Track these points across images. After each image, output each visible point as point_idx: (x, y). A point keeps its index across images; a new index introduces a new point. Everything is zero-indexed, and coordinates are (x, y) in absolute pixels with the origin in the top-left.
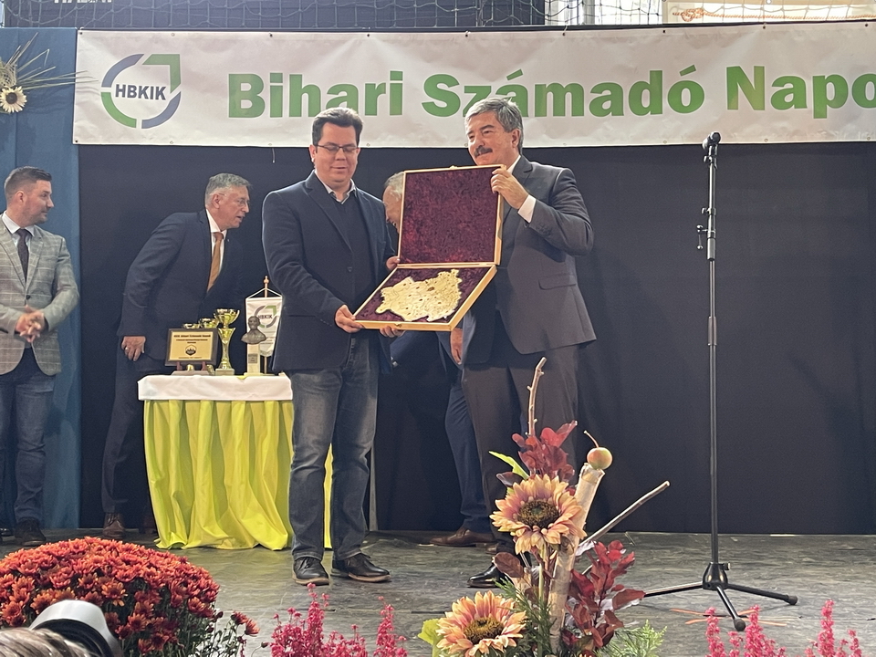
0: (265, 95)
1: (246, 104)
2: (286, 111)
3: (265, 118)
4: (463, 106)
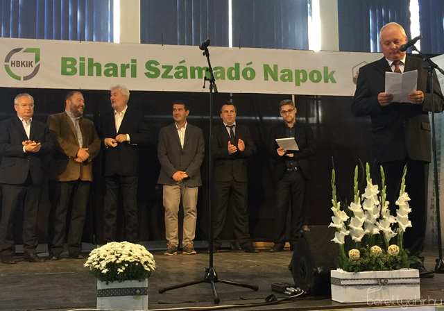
0: (77, 66)
1: (69, 70)
2: (86, 73)
3: (77, 76)
4: (161, 75)
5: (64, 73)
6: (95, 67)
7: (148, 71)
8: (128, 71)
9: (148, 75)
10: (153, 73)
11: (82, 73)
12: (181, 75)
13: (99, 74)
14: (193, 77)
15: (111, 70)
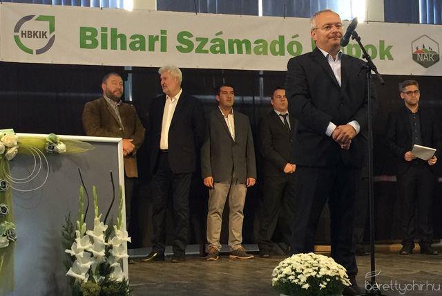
0: (99, 38)
1: (89, 42)
2: (109, 46)
3: (98, 50)
4: (195, 48)
5: (83, 45)
6: (119, 40)
7: (180, 44)
8: (158, 44)
9: (179, 48)
10: (185, 47)
12: (218, 49)
13: (124, 47)
14: (231, 51)
15: (137, 42)
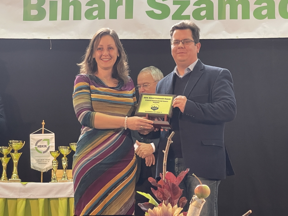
0: (46, 7)
1: (34, 12)
2: (59, 16)
3: (46, 21)
4: (172, 13)
6: (72, 8)
7: (151, 9)
8: (121, 10)
9: (151, 14)
10: (158, 12)
11: (53, 17)
12: (203, 13)
13: (77, 17)
14: (221, 16)
15: (95, 9)
